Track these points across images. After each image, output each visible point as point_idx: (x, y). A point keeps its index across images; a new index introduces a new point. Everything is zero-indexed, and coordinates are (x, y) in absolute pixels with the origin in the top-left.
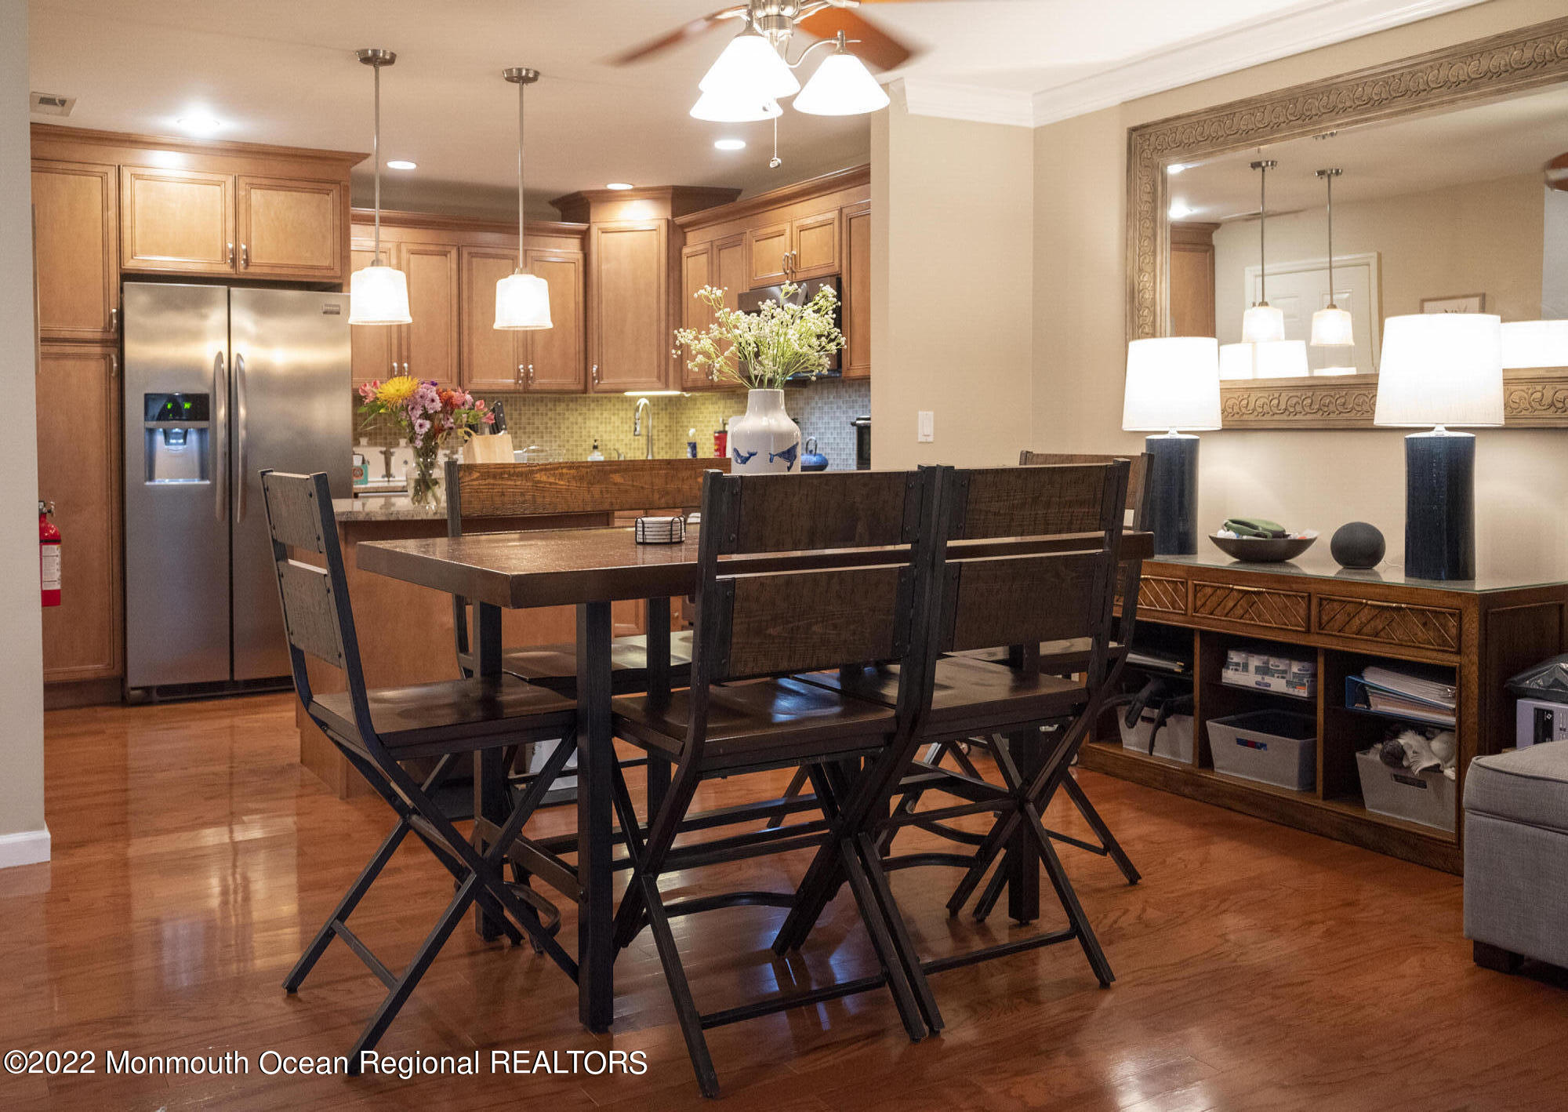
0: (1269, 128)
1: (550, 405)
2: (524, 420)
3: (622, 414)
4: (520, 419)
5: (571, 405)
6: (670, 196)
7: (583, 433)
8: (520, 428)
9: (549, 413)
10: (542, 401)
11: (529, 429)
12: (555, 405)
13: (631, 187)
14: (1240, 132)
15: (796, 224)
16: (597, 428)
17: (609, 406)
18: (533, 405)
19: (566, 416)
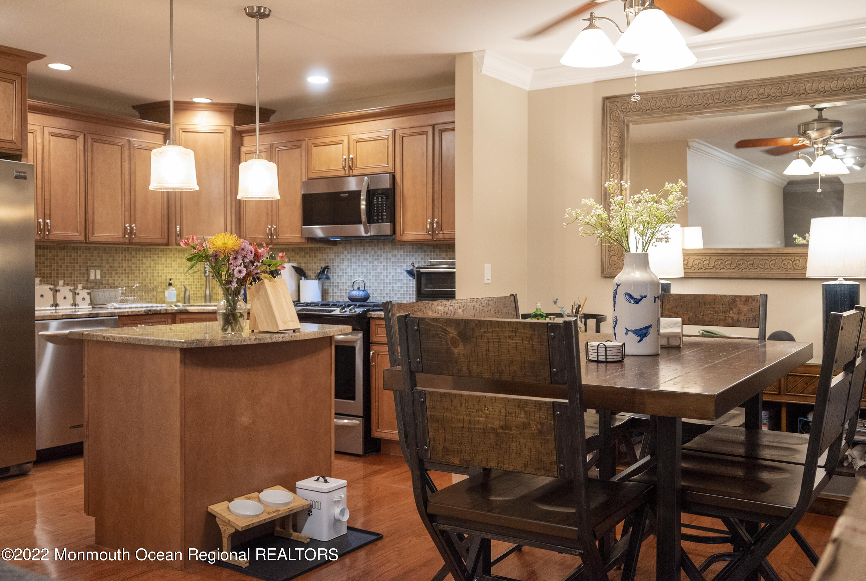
0: (702, 106)
1: (133, 253)
2: (116, 264)
3: (179, 260)
4: (114, 263)
5: (147, 254)
6: (234, 110)
7: (155, 274)
8: (114, 270)
9: (133, 259)
10: (128, 250)
11: (120, 270)
12: (136, 254)
13: (209, 101)
14: (682, 106)
15: (353, 137)
16: (164, 270)
17: (171, 255)
18: (122, 254)
19: (144, 262)
